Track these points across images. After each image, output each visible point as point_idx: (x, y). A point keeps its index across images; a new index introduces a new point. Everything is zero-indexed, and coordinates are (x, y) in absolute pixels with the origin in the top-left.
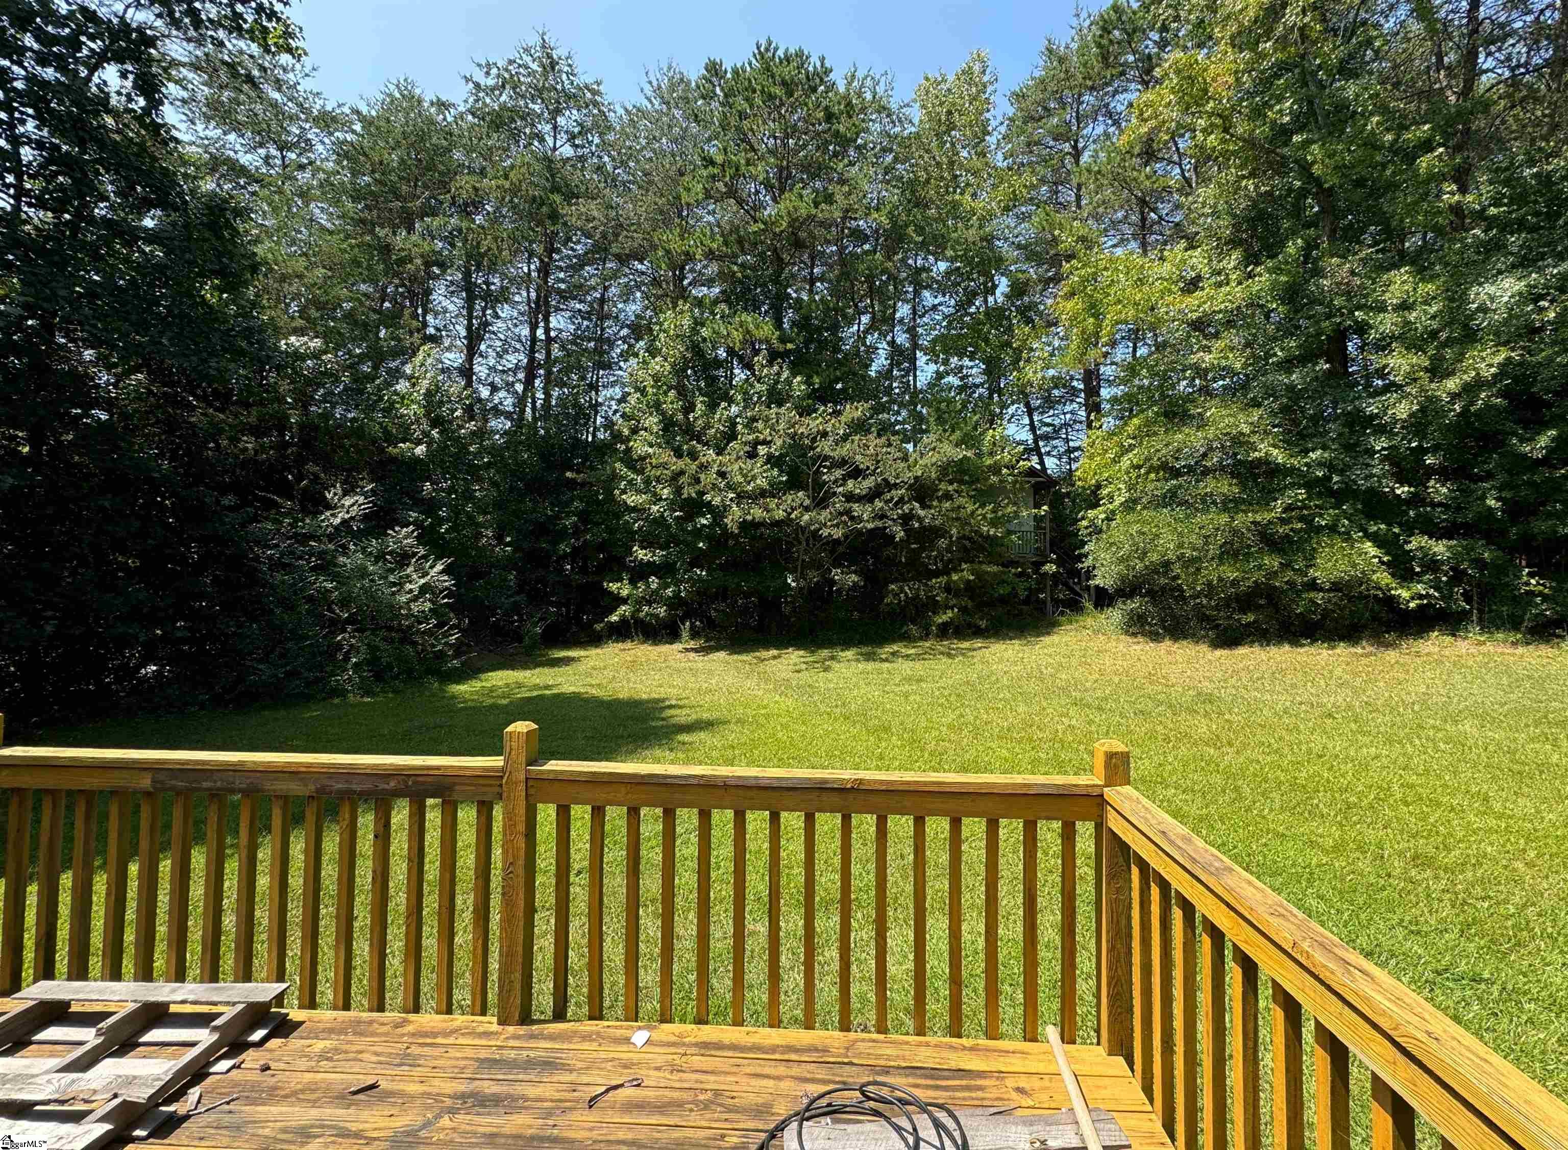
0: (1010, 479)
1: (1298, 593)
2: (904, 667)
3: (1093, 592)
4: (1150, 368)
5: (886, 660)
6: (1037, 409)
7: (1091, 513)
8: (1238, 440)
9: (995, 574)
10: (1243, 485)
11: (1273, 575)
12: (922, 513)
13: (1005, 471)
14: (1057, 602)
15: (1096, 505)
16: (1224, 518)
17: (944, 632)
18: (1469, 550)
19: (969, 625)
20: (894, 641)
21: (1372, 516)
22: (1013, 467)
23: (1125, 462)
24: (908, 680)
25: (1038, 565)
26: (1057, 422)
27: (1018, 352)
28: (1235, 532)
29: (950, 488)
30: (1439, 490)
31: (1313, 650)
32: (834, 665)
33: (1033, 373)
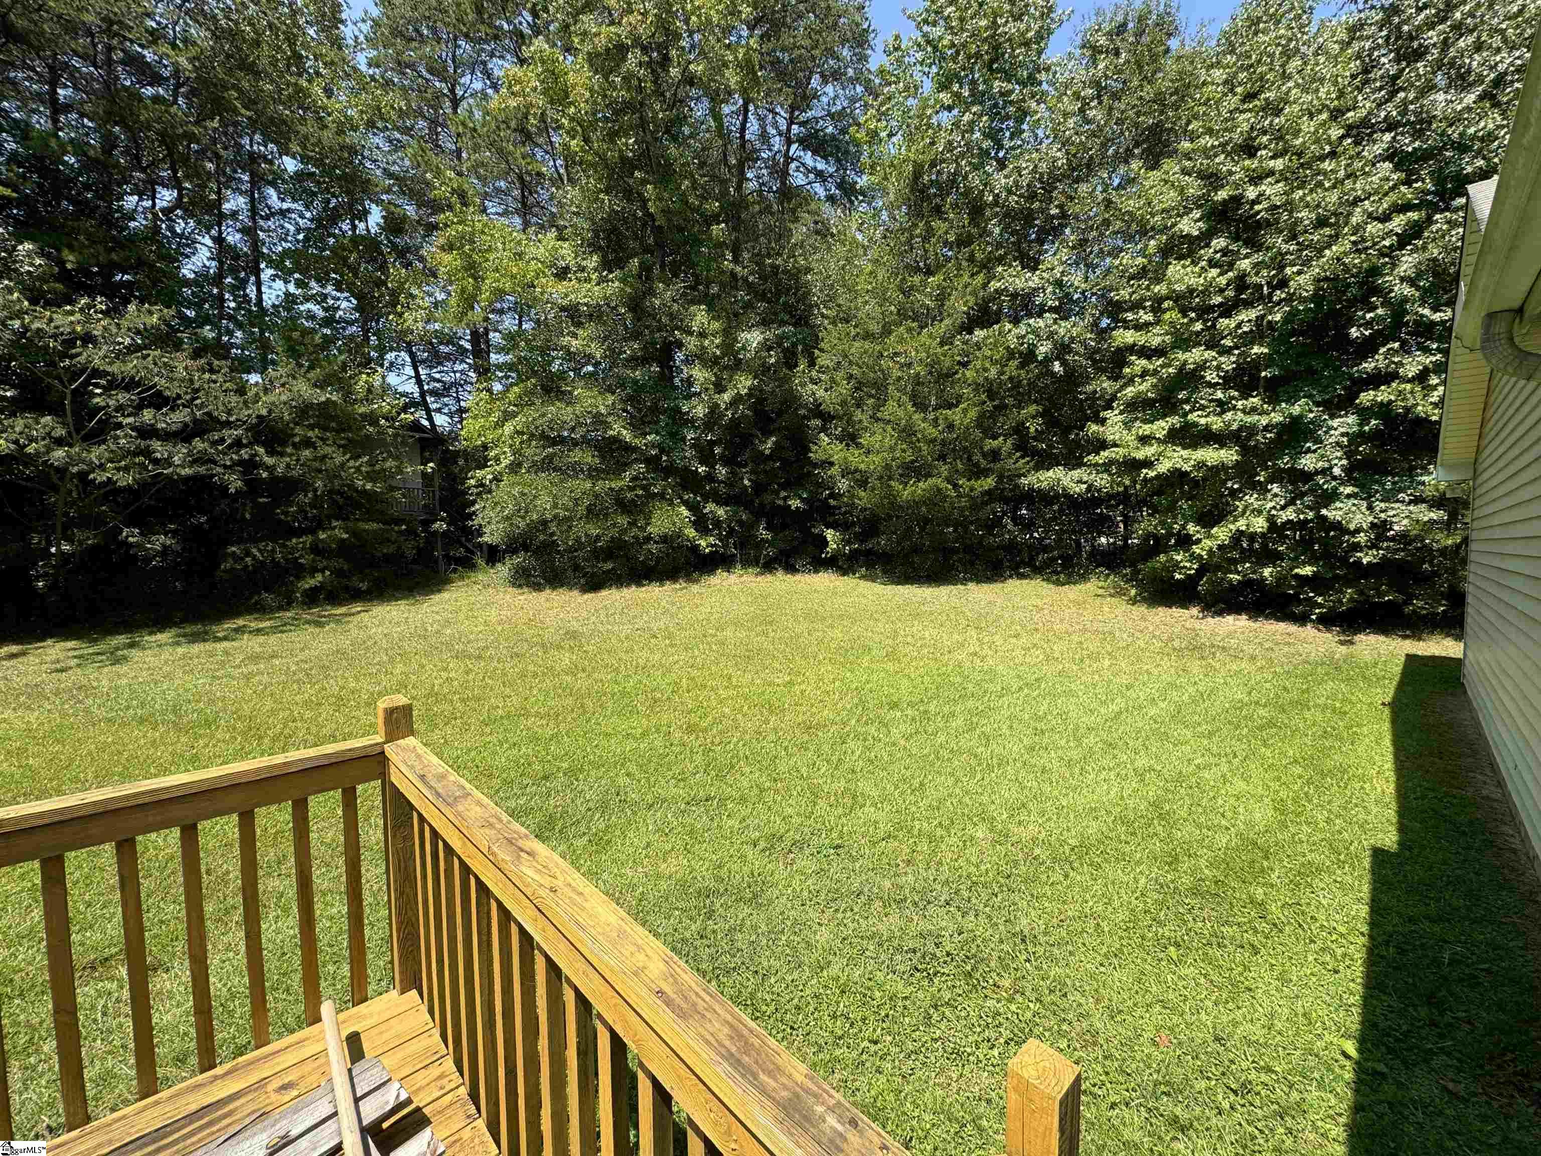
0: (390, 431)
1: (641, 545)
2: (250, 644)
3: (485, 548)
4: (528, 342)
5: (225, 638)
6: (423, 362)
7: (479, 473)
8: (599, 420)
9: (375, 531)
10: (602, 457)
11: (624, 531)
12: (269, 461)
13: (383, 422)
14: (449, 559)
15: (483, 466)
16: (588, 485)
17: (312, 598)
18: (736, 513)
19: (347, 588)
20: (238, 614)
21: (685, 488)
22: (394, 419)
23: (508, 428)
24: (255, 658)
25: (426, 523)
26: (446, 379)
27: (394, 294)
28: (597, 496)
29: (310, 434)
30: (722, 471)
31: (650, 588)
32: (134, 653)
33: (414, 321)
